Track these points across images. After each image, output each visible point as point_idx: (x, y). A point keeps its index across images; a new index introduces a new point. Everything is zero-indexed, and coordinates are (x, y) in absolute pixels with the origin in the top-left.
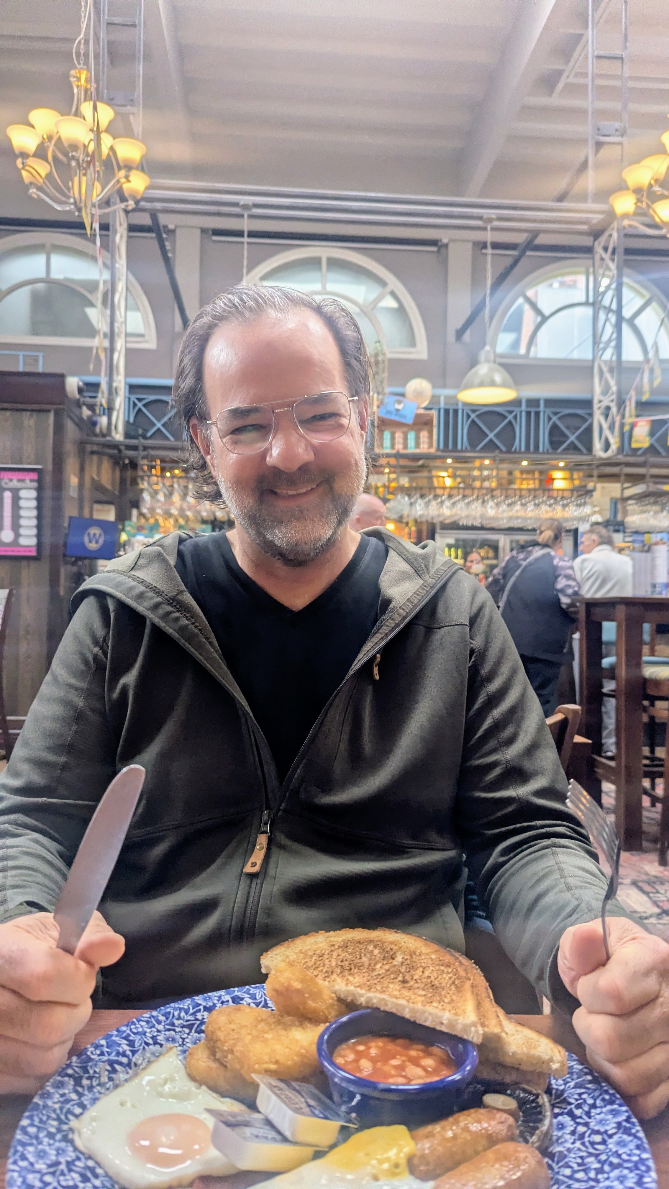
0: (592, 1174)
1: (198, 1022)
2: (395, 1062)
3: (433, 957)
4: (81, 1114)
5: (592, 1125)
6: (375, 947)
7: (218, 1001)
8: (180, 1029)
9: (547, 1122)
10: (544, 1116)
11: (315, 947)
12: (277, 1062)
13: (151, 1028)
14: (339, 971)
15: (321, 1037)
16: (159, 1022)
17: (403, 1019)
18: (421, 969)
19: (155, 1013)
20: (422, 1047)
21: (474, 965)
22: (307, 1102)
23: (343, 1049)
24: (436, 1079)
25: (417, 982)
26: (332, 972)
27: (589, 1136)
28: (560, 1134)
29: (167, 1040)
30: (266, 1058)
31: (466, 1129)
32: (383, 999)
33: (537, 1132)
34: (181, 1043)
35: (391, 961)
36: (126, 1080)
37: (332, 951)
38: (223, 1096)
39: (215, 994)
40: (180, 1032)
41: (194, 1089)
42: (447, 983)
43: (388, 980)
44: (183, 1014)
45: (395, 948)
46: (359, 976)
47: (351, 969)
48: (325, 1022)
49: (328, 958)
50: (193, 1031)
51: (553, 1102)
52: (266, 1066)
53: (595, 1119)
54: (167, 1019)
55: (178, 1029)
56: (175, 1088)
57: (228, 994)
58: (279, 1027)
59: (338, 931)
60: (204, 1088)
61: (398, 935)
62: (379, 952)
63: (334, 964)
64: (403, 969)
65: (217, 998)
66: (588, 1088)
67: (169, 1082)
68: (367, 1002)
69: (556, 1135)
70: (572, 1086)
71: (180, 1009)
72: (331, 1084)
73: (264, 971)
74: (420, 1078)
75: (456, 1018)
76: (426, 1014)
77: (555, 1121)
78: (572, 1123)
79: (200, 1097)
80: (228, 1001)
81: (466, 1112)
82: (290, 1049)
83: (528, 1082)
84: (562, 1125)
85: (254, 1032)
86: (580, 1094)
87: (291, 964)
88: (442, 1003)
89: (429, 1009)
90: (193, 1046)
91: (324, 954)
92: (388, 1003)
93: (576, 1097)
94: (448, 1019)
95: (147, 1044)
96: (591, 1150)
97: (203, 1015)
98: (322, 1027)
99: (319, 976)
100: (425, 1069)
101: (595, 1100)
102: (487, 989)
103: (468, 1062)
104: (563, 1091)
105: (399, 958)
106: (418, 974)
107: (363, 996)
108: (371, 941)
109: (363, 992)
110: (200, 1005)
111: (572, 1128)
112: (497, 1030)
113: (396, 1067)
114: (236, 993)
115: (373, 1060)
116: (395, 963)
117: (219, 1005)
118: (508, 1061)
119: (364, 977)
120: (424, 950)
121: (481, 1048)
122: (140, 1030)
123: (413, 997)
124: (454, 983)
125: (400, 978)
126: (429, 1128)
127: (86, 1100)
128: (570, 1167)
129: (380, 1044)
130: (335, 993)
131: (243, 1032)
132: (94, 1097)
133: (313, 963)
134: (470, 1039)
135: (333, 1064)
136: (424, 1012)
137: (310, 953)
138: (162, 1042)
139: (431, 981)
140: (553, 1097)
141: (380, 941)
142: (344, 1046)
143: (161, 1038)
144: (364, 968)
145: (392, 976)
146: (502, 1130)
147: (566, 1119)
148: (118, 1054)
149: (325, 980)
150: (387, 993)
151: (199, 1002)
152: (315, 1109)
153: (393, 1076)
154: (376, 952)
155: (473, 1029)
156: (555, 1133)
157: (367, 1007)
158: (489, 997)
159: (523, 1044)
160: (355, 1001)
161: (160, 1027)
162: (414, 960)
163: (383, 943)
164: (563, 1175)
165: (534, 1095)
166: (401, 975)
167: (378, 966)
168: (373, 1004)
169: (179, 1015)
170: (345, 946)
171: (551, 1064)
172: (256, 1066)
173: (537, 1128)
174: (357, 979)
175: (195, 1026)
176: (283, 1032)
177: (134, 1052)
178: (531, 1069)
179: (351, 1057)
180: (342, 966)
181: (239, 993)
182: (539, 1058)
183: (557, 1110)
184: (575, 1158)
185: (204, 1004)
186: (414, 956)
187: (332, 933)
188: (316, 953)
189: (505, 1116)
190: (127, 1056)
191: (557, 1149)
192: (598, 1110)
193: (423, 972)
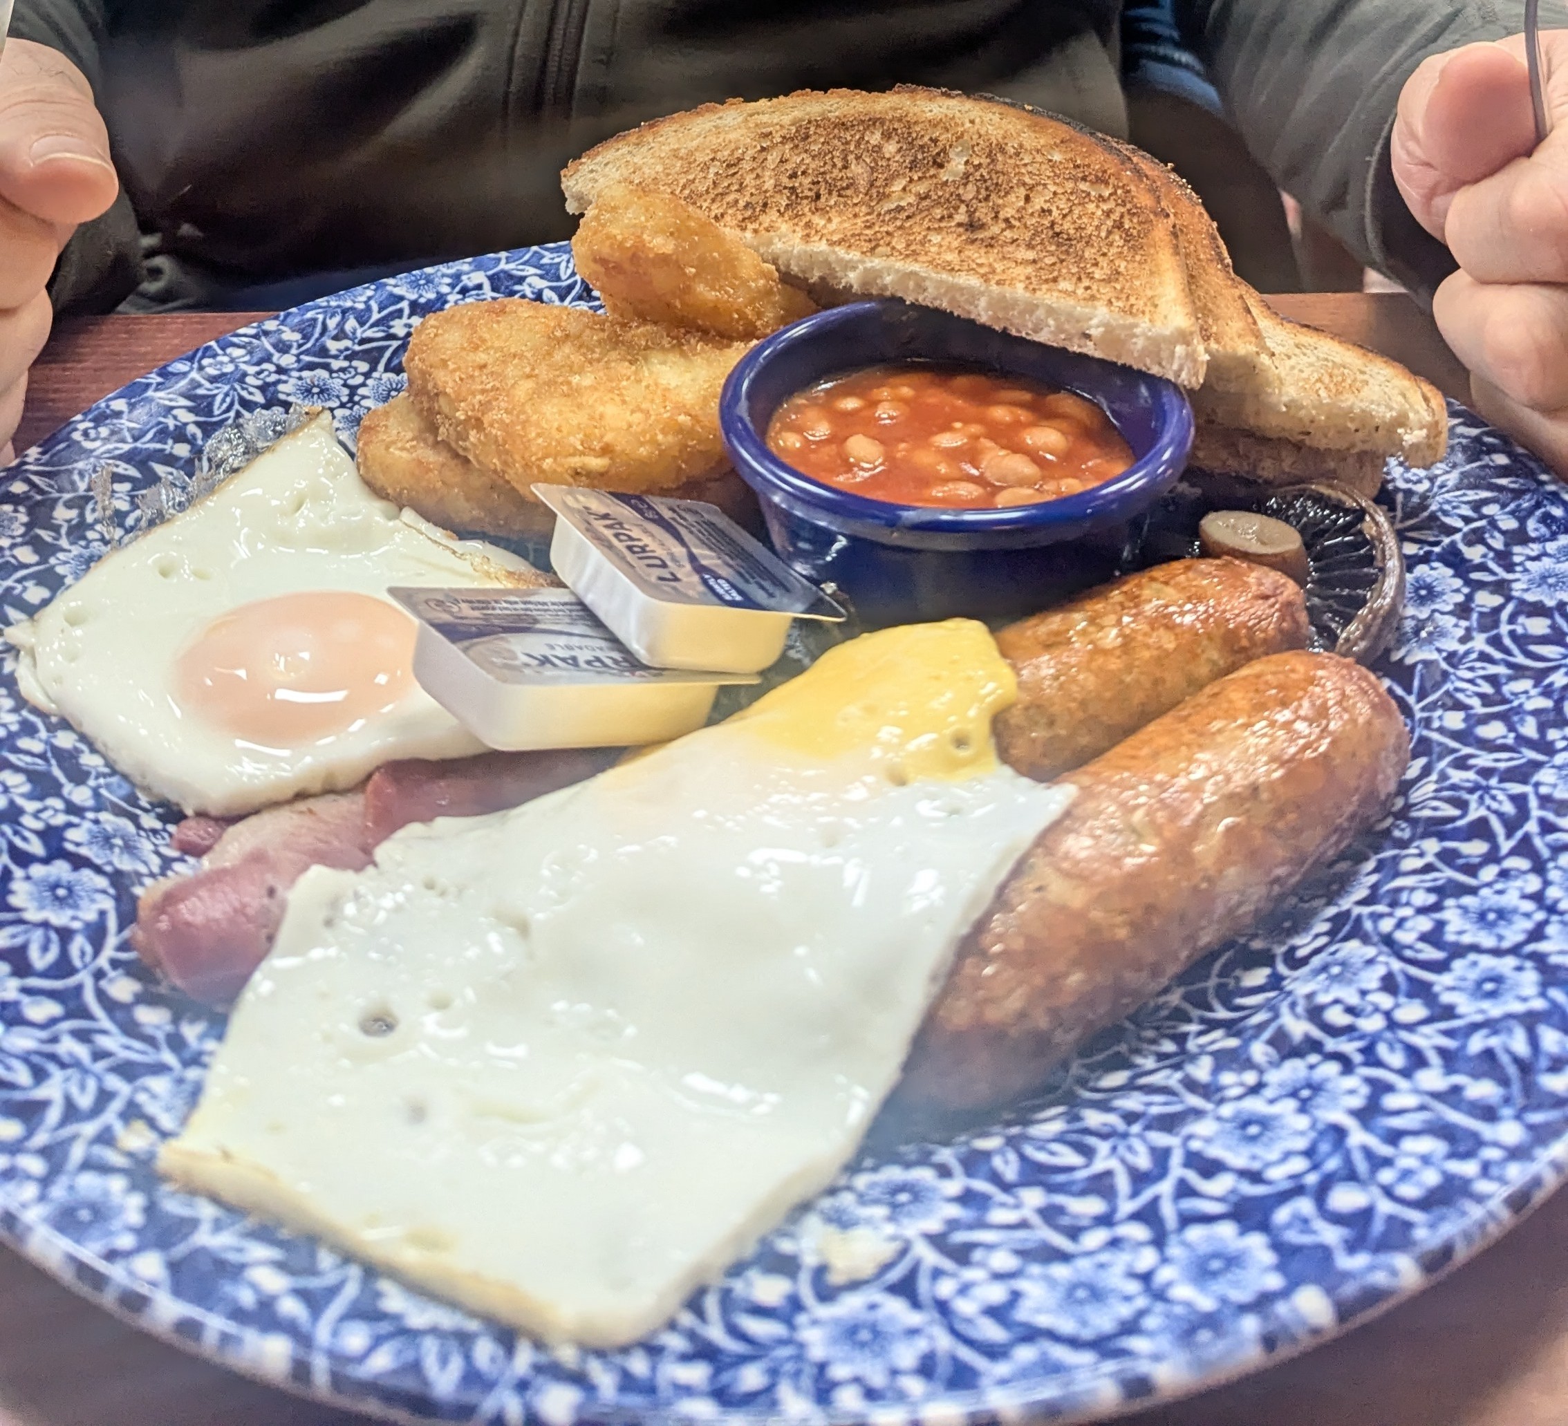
0: (1529, 728)
1: (395, 344)
2: (947, 440)
3: (1057, 157)
4: (45, 603)
5: (1517, 589)
6: (887, 136)
7: (453, 286)
8: (345, 364)
9: (1390, 583)
10: (1382, 570)
11: (715, 141)
12: (606, 450)
13: (258, 363)
14: (784, 202)
15: (733, 382)
16: (283, 348)
17: (971, 327)
18: (1022, 192)
19: (271, 325)
20: (1027, 396)
21: (1173, 176)
22: (692, 558)
23: (799, 410)
24: (1071, 486)
25: (1011, 227)
26: (765, 205)
27: (1512, 619)
28: (1423, 613)
29: (307, 392)
30: (576, 441)
31: (1163, 621)
32: (913, 274)
33: (1363, 612)
34: (345, 399)
35: (932, 171)
36: (181, 507)
37: (763, 149)
38: (463, 534)
39: (443, 269)
40: (343, 370)
41: (379, 519)
42: (1098, 228)
43: (926, 224)
44: (351, 324)
45: (944, 138)
46: (840, 213)
47: (818, 196)
48: (747, 336)
49: (753, 170)
50: (381, 367)
51: (1399, 526)
52: (576, 461)
53: (1526, 570)
54: (306, 337)
55: (336, 365)
56: (324, 517)
57: (478, 268)
58: (614, 355)
59: (782, 98)
60: (408, 515)
61: (952, 103)
62: (900, 150)
63: (769, 184)
64: (969, 193)
65: (448, 280)
66: (1500, 489)
67: (308, 504)
68: (864, 284)
69: (1413, 617)
70: (1450, 484)
71: (345, 312)
72: (765, 509)
73: (571, 208)
74: (1022, 482)
75: (1130, 320)
76: (1040, 313)
77: (1409, 577)
78: (1458, 583)
79: (398, 538)
80: (479, 287)
81: (1159, 572)
82: (647, 413)
83: (1330, 476)
84: (1429, 588)
85: (544, 372)
86: (1477, 506)
87: (643, 189)
88: (1086, 282)
89: (1047, 297)
90: (381, 405)
91: (739, 160)
92: (928, 283)
93: (1466, 511)
94: (1107, 325)
95: (248, 405)
96: (1520, 659)
97: (410, 326)
98: (737, 353)
99: (727, 218)
100: (1034, 457)
101: (1522, 521)
102: (1214, 238)
103: (1166, 439)
104: (1424, 497)
105: (957, 164)
106: (1011, 205)
107: (854, 268)
108: (873, 122)
109: (854, 255)
110: (401, 298)
111: (1460, 598)
112: (1244, 348)
113: (953, 455)
114: (503, 266)
115: (885, 437)
116: (944, 176)
117: (452, 298)
118: (1271, 423)
119: (856, 216)
120: (1030, 139)
121: (1199, 398)
122: (229, 368)
123: (999, 267)
124: (1119, 225)
125: (961, 217)
126: (1055, 622)
127: (61, 564)
128: (1459, 706)
129: (906, 391)
130: (775, 262)
131: (510, 371)
132: (86, 553)
133: (709, 182)
134: (1171, 377)
135: (765, 454)
136: (1032, 308)
137: (702, 158)
138: (291, 399)
139: (1053, 224)
140: (1399, 513)
141: (900, 120)
142: (800, 401)
143: (287, 388)
144: (857, 192)
145: (938, 212)
146: (1266, 618)
147: (1440, 574)
148: (163, 434)
149: (744, 229)
150: (921, 258)
151: (397, 291)
152: (717, 577)
153: (945, 480)
154: (890, 148)
155: (1180, 350)
156: (1410, 611)
157: (867, 297)
158: (1222, 260)
159: (1319, 380)
160: (832, 282)
161: (287, 360)
162: (999, 167)
163: (909, 126)
164: (1441, 730)
165: (1347, 512)
166: (963, 208)
167: (897, 186)
168: (885, 287)
169: (341, 325)
170: (800, 136)
171: (1400, 431)
172: (548, 463)
173: (1362, 602)
174: (837, 224)
175: (388, 354)
176: (625, 368)
177: (208, 429)
178: (1341, 444)
179: (822, 430)
180: (793, 189)
181: (511, 266)
182: (1366, 415)
183: (1411, 549)
184: (1471, 681)
185: (413, 297)
186: (1000, 157)
187: (763, 103)
188: (719, 156)
189: (1273, 578)
190: (191, 441)
191: (1416, 655)
192: (1535, 549)
193: (1027, 199)
